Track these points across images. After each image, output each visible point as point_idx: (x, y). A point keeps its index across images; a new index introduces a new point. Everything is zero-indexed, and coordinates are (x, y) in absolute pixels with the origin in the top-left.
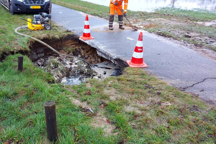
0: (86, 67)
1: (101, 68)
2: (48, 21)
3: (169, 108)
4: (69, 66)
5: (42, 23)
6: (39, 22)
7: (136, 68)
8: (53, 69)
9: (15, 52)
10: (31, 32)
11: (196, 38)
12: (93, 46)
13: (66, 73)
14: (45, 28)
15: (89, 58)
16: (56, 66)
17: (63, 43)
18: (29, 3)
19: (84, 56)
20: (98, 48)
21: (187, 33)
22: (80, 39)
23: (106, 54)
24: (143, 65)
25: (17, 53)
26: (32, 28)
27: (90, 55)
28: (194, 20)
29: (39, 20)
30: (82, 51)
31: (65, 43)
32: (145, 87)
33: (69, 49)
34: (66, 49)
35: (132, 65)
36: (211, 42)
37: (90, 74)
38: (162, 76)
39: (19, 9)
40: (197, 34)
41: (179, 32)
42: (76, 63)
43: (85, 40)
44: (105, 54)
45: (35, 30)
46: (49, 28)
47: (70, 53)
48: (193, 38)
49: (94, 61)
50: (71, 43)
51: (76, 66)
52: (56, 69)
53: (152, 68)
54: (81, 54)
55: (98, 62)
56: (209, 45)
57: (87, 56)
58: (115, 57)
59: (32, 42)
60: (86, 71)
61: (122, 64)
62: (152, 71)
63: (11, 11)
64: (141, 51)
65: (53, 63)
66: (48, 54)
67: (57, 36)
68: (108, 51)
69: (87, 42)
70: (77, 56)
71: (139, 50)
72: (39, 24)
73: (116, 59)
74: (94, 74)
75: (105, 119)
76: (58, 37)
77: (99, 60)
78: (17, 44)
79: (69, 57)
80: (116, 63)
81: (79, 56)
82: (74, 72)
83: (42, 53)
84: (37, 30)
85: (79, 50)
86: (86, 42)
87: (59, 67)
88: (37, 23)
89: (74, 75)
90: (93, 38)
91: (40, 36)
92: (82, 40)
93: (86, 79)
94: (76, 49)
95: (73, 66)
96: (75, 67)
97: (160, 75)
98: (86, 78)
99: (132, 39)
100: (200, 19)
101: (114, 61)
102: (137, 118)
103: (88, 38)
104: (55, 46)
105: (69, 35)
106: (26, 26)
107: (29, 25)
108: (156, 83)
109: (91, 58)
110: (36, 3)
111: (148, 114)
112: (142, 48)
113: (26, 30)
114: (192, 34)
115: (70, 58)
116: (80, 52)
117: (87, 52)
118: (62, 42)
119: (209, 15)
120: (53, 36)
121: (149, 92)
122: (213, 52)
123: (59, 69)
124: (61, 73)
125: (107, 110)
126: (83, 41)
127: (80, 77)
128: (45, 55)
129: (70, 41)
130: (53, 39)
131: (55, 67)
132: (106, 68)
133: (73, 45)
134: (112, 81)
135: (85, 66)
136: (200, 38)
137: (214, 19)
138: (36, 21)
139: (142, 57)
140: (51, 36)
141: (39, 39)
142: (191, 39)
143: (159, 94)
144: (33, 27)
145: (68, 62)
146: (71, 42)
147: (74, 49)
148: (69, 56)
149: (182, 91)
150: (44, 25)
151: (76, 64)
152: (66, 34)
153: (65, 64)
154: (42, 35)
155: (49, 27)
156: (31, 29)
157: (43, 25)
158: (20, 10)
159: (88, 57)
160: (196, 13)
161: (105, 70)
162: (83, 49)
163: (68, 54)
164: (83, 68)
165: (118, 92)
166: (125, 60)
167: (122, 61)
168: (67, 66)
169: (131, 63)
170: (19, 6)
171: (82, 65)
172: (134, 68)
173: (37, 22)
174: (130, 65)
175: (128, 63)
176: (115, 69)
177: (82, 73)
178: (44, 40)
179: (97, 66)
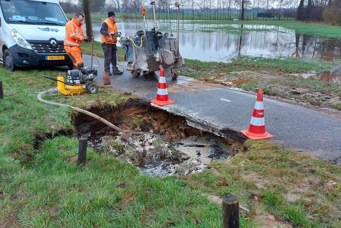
0: (168, 147)
1: (190, 146)
2: (91, 80)
3: (338, 189)
4: (141, 149)
5: (82, 83)
6: (77, 82)
7: (260, 139)
8: (117, 156)
9: (53, 133)
10: (66, 98)
11: (307, 94)
12: (179, 114)
13: (139, 160)
14: (87, 92)
15: (167, 133)
16: (121, 151)
17: (122, 113)
18: (44, 51)
19: (159, 131)
20: (187, 115)
21: (292, 89)
22: (152, 104)
23: (205, 123)
24: (266, 135)
25: (56, 135)
26: (66, 93)
27: (168, 129)
28: (287, 72)
29: (78, 78)
30: (155, 124)
31: (124, 113)
32: (290, 165)
33: (134, 121)
34: (129, 122)
35: (253, 136)
36: (326, 98)
37: (177, 159)
38: (299, 148)
39: (25, 62)
40: (306, 90)
41: (282, 89)
42: (150, 142)
43: (162, 106)
44: (202, 125)
45: (71, 95)
46: (94, 90)
47: (136, 127)
48: (304, 95)
49: (176, 138)
50: (135, 112)
51: (152, 147)
52: (122, 155)
53: (280, 138)
54: (153, 128)
55: (181, 138)
56: (327, 102)
57: (163, 131)
58: (221, 127)
59: (75, 114)
60: (171, 153)
61: (233, 137)
62: (282, 142)
63: (8, 65)
64: (262, 116)
65: (115, 147)
66: (98, 132)
67: (113, 103)
68: (206, 119)
69: (167, 108)
70: (148, 131)
71: (260, 114)
72: (77, 85)
73: (223, 130)
74: (183, 156)
75: (272, 217)
76: (115, 104)
77: (183, 134)
78: (54, 120)
79: (137, 135)
80: (223, 136)
81: (151, 131)
82: (151, 158)
83: (87, 132)
84: (74, 94)
85: (149, 122)
86: (164, 108)
87: (127, 152)
88: (74, 84)
89: (151, 163)
90: (171, 102)
91: (84, 104)
92: (156, 106)
93: (174, 166)
94: (144, 121)
95: (147, 148)
96: (150, 149)
97: (295, 146)
98: (173, 164)
99: (229, 101)
100: (294, 70)
101: (219, 134)
102: (309, 209)
103: (165, 102)
104: (109, 118)
105: (131, 99)
106: (56, 89)
107: (60, 87)
108: (298, 158)
109: (170, 133)
110: (57, 51)
111: (319, 201)
112: (262, 111)
113: (57, 96)
114: (298, 90)
115: (139, 136)
116: (151, 125)
117: (162, 124)
118: (120, 111)
119: (301, 64)
120: (106, 103)
121: (299, 170)
122: (338, 111)
123: (127, 155)
124: (131, 162)
125: (266, 204)
126: (159, 107)
127: (162, 164)
128: (93, 134)
129: (133, 109)
130: (107, 108)
131: (120, 154)
132: (197, 146)
133: (138, 114)
134: (244, 162)
135: (166, 145)
136: (311, 95)
137: (309, 70)
138: (73, 79)
139: (264, 124)
140: (103, 102)
141: (84, 108)
142: (301, 96)
143: (313, 172)
144: (67, 90)
145: (137, 143)
146: (135, 110)
147: (142, 120)
148: (136, 133)
149: (334, 164)
150: (86, 86)
151: (151, 144)
152: (127, 98)
153: (133, 146)
154: (88, 102)
155: (95, 88)
156: (64, 93)
157: (84, 86)
158: (28, 63)
159: (165, 132)
160: (285, 62)
161: (198, 149)
162: (156, 120)
163: (133, 129)
164: (165, 150)
165: (261, 177)
166: (238, 131)
167: (234, 132)
168: (137, 149)
169: (251, 134)
170: (24, 56)
171: (161, 145)
172: (256, 140)
173: (74, 81)
174: (250, 137)
175: (245, 134)
176: (211, 146)
177: (163, 157)
178: (93, 109)
179: (182, 144)
